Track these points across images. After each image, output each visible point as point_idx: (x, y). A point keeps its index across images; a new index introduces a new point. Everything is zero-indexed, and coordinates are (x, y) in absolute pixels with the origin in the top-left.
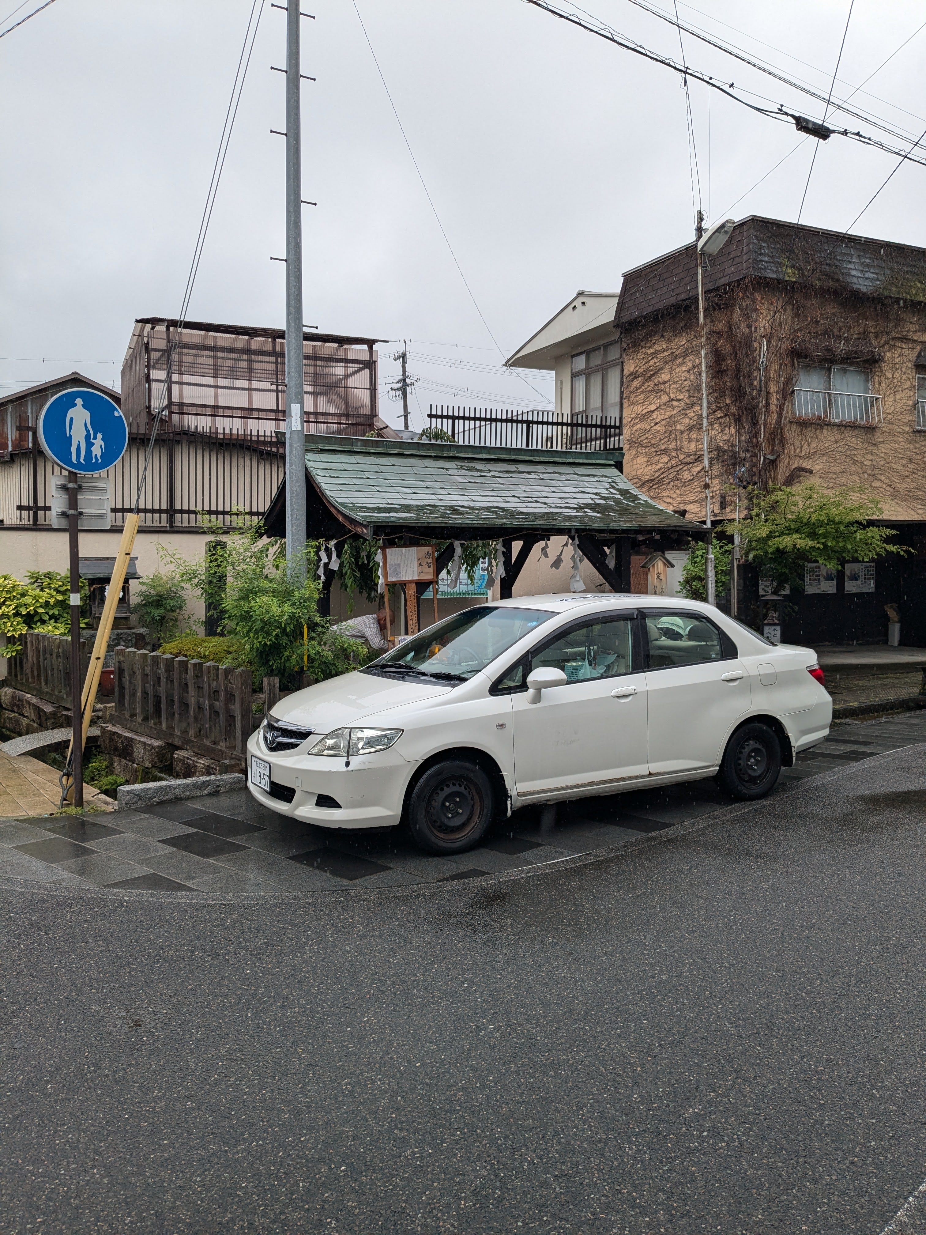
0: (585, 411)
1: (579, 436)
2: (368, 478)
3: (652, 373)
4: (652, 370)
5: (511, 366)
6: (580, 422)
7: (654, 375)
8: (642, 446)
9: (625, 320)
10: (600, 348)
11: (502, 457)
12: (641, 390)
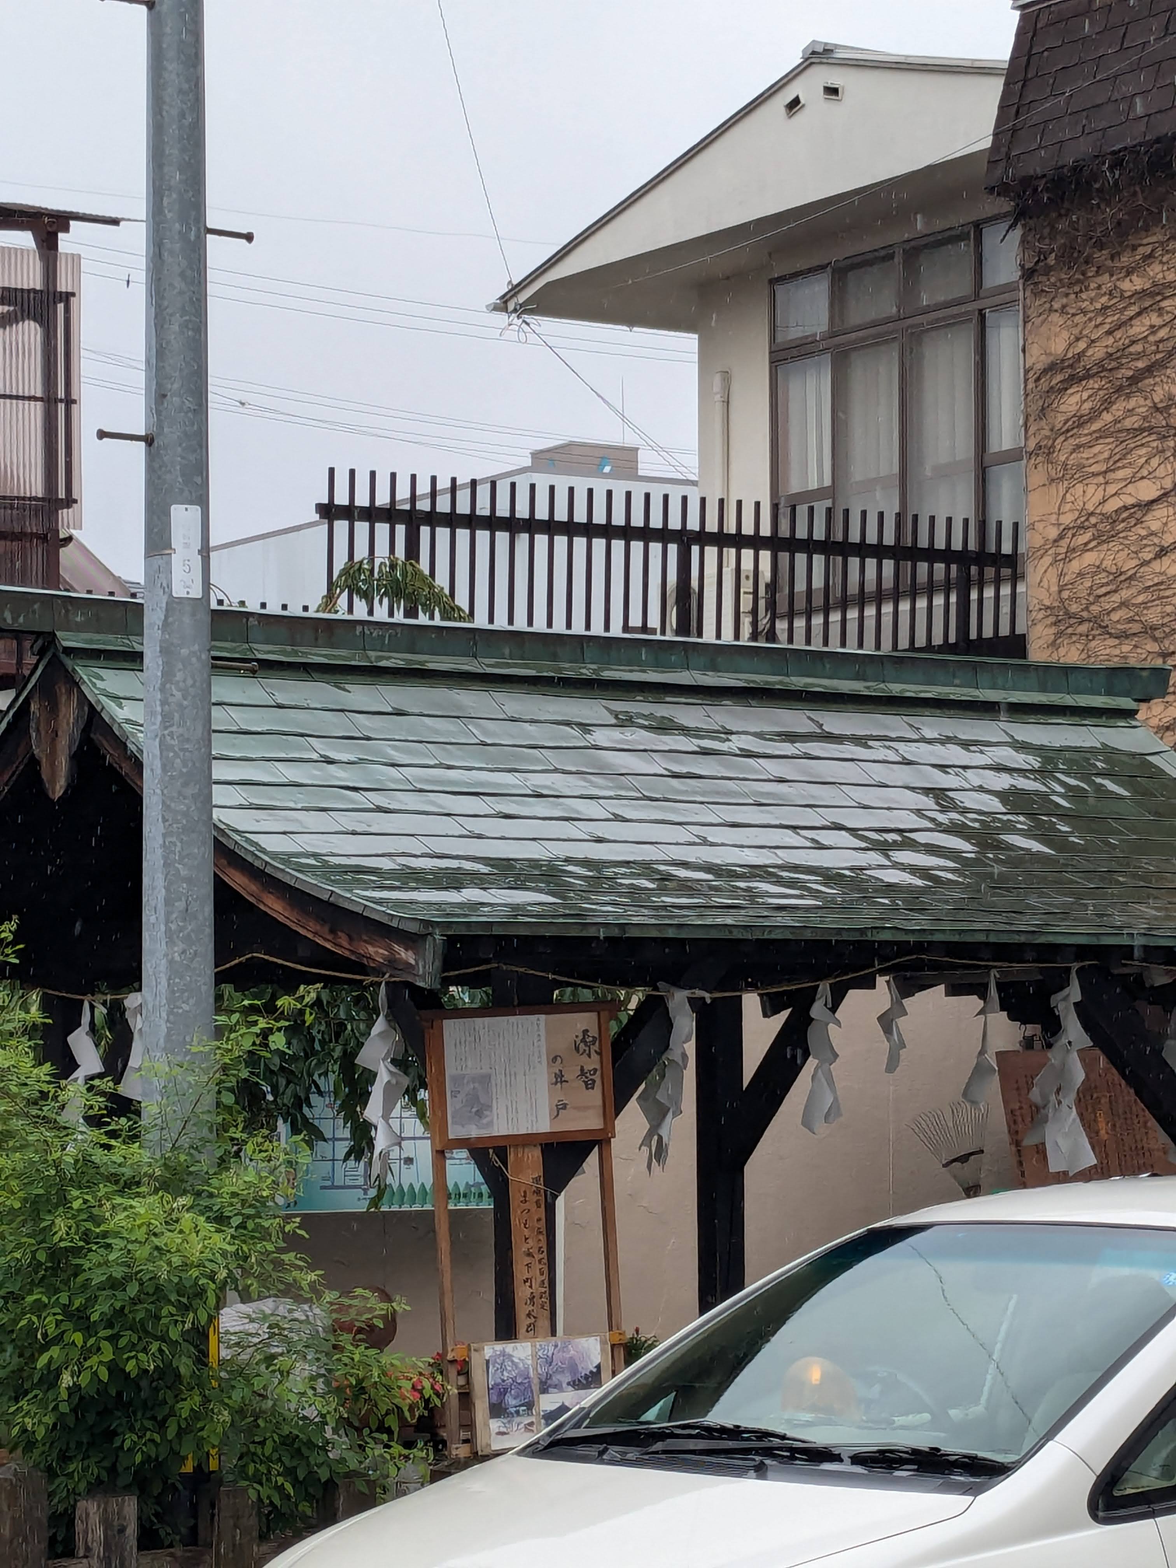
0: (831, 492)
1: (800, 586)
2: (331, 762)
3: (1140, 364)
4: (1139, 356)
5: (524, 310)
6: (801, 533)
7: (1149, 370)
8: (1105, 631)
9: (1034, 166)
10: (891, 257)
11: (760, 679)
12: (1096, 426)
